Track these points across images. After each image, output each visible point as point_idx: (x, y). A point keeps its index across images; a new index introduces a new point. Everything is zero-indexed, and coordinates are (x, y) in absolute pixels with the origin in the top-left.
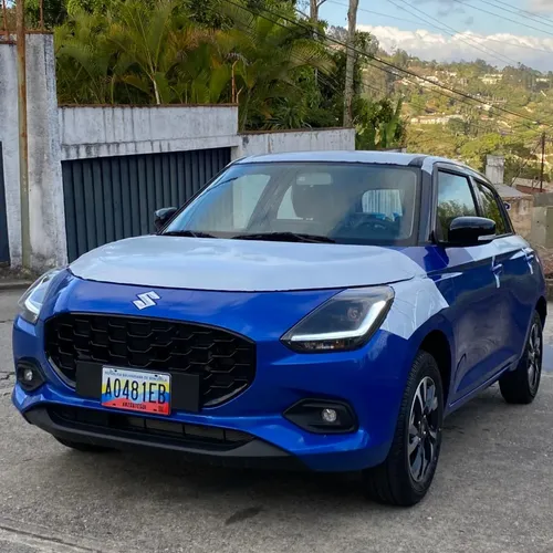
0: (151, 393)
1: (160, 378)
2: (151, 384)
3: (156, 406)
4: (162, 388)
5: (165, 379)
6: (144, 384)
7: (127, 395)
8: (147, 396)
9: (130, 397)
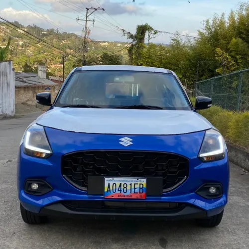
0: (135, 188)
1: (140, 181)
2: (135, 184)
3: (138, 195)
4: (141, 186)
5: (143, 181)
6: (131, 184)
7: (121, 191)
8: (133, 190)
9: (122, 192)
